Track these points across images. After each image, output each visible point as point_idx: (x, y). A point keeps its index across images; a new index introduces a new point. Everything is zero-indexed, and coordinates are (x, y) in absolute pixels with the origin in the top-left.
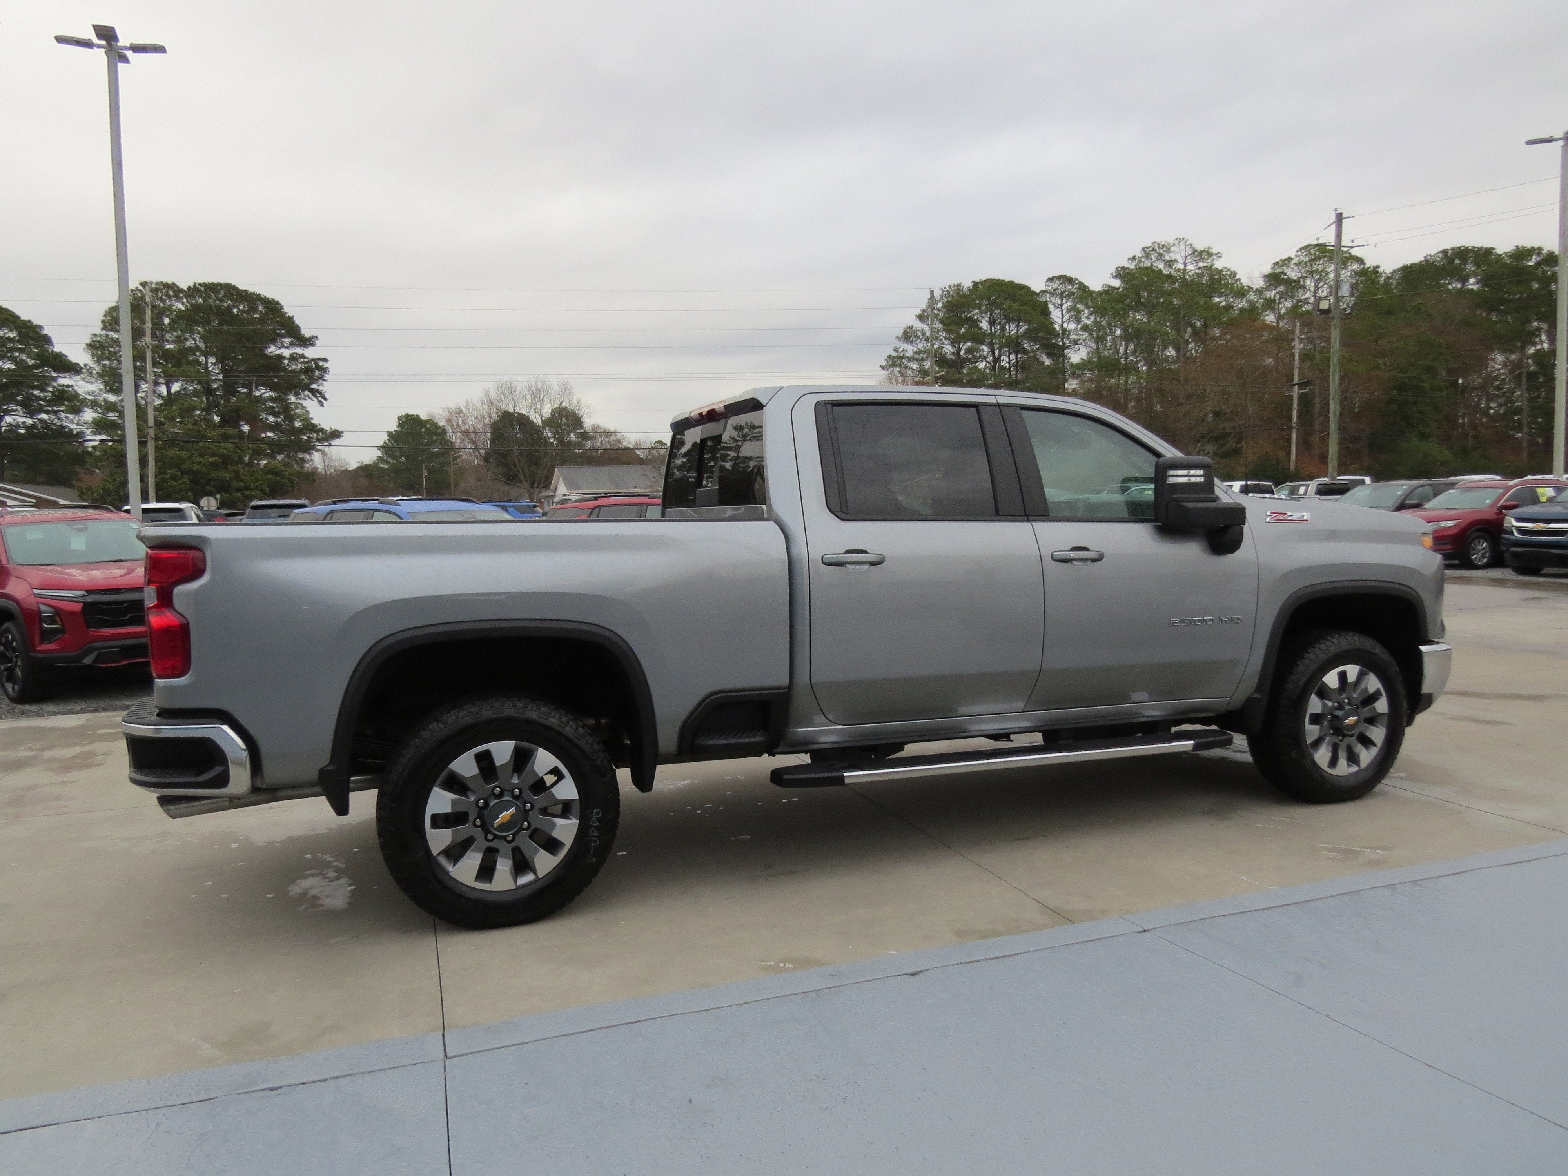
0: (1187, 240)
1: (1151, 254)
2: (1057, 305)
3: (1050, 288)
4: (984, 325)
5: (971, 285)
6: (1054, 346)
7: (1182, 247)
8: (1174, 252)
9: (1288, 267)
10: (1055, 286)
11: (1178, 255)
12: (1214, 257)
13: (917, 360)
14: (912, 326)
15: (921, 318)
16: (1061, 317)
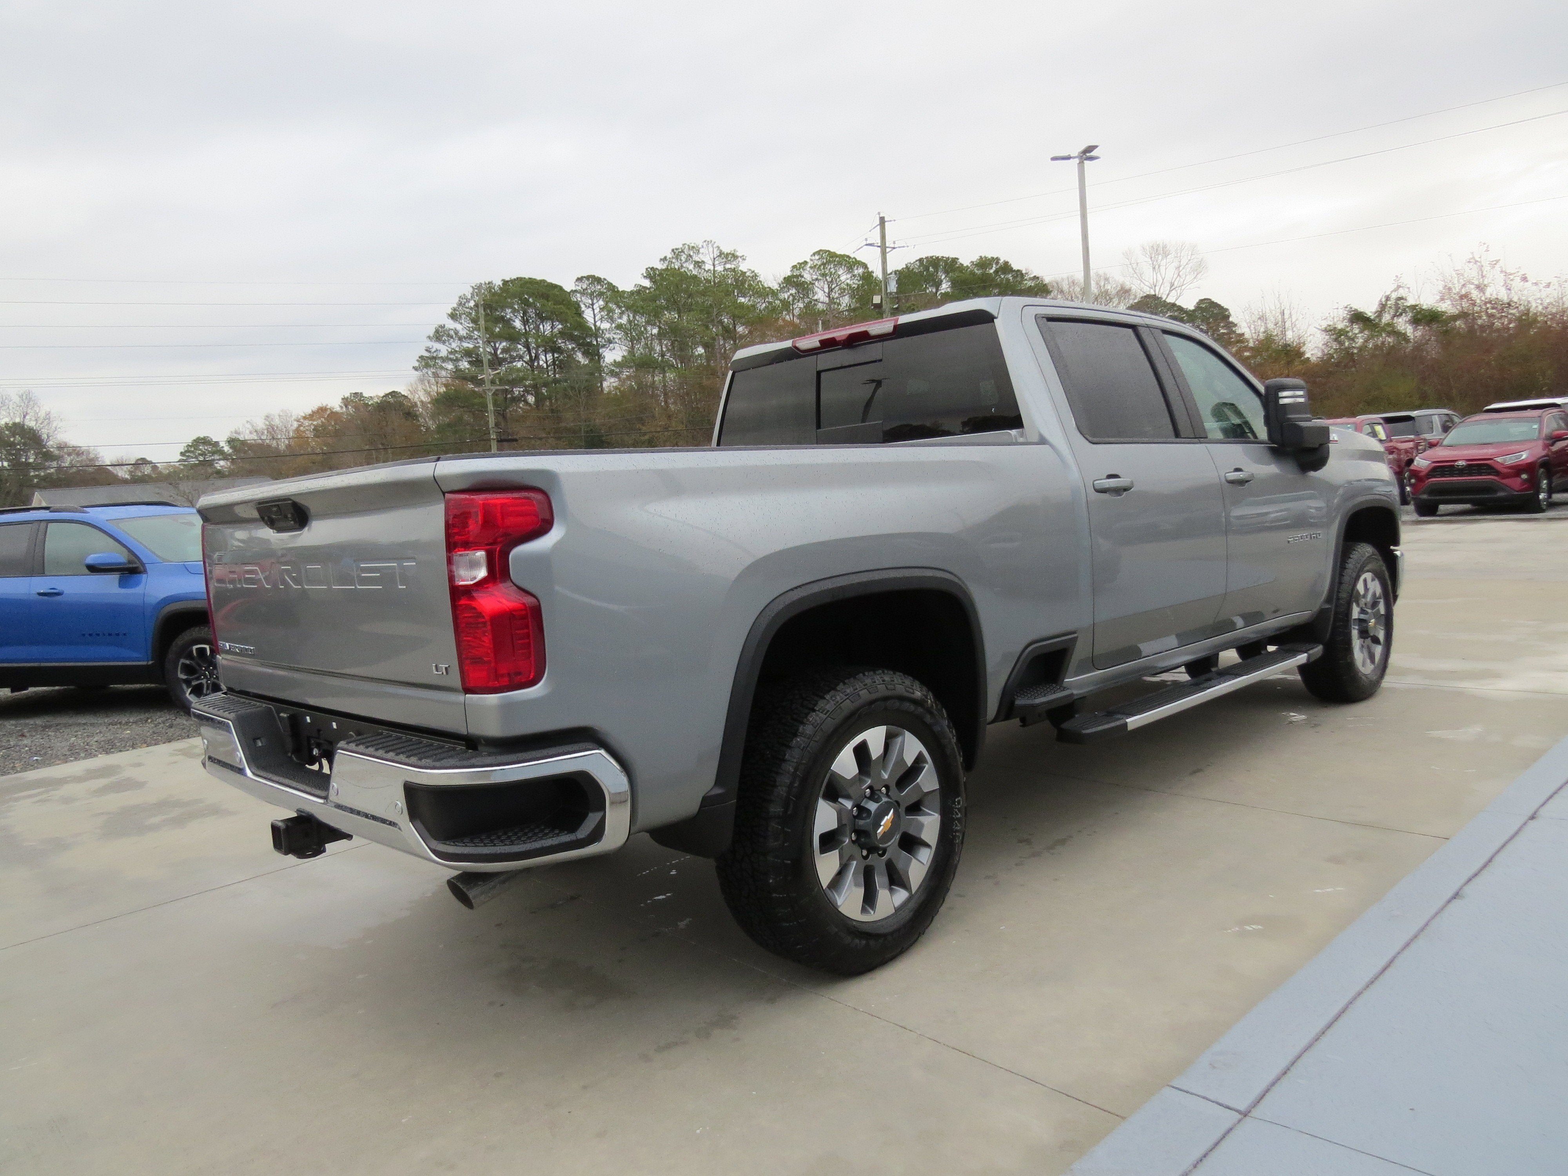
0: (715, 243)
1: (680, 256)
2: (588, 305)
3: (580, 288)
4: (518, 324)
5: (501, 283)
6: (590, 344)
7: (711, 249)
8: (703, 254)
9: (804, 270)
10: (585, 286)
11: (707, 257)
12: (739, 259)
13: (451, 360)
14: (444, 325)
15: (453, 316)
16: (593, 316)
